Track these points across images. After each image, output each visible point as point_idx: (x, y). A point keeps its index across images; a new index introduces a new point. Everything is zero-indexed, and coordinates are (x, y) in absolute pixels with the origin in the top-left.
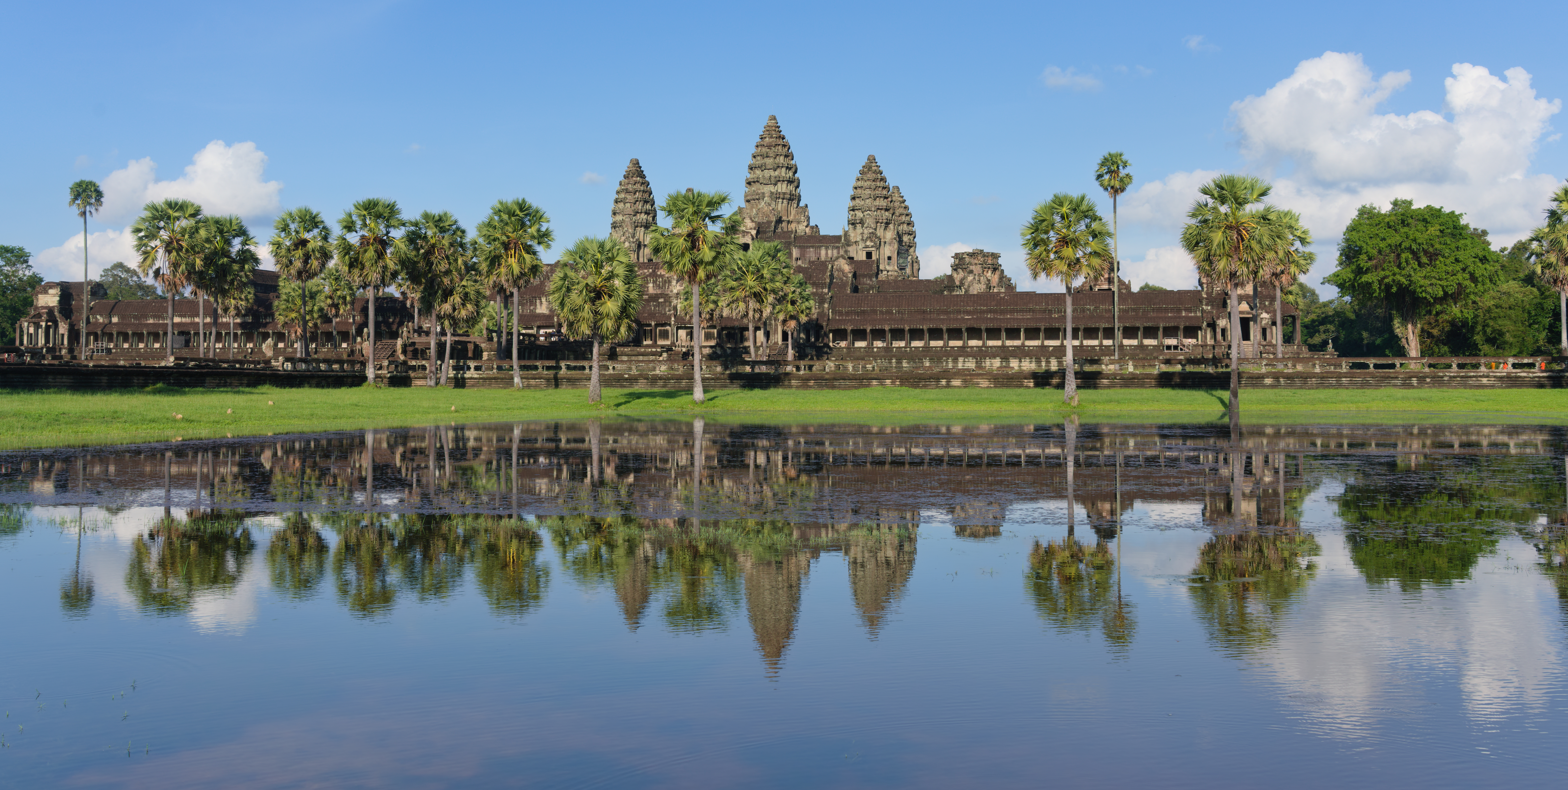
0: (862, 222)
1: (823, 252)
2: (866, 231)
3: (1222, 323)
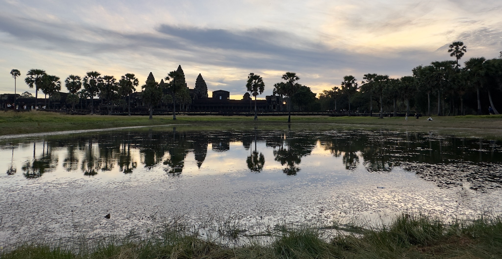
0: (198, 86)
2: (199, 88)
3: (270, 106)
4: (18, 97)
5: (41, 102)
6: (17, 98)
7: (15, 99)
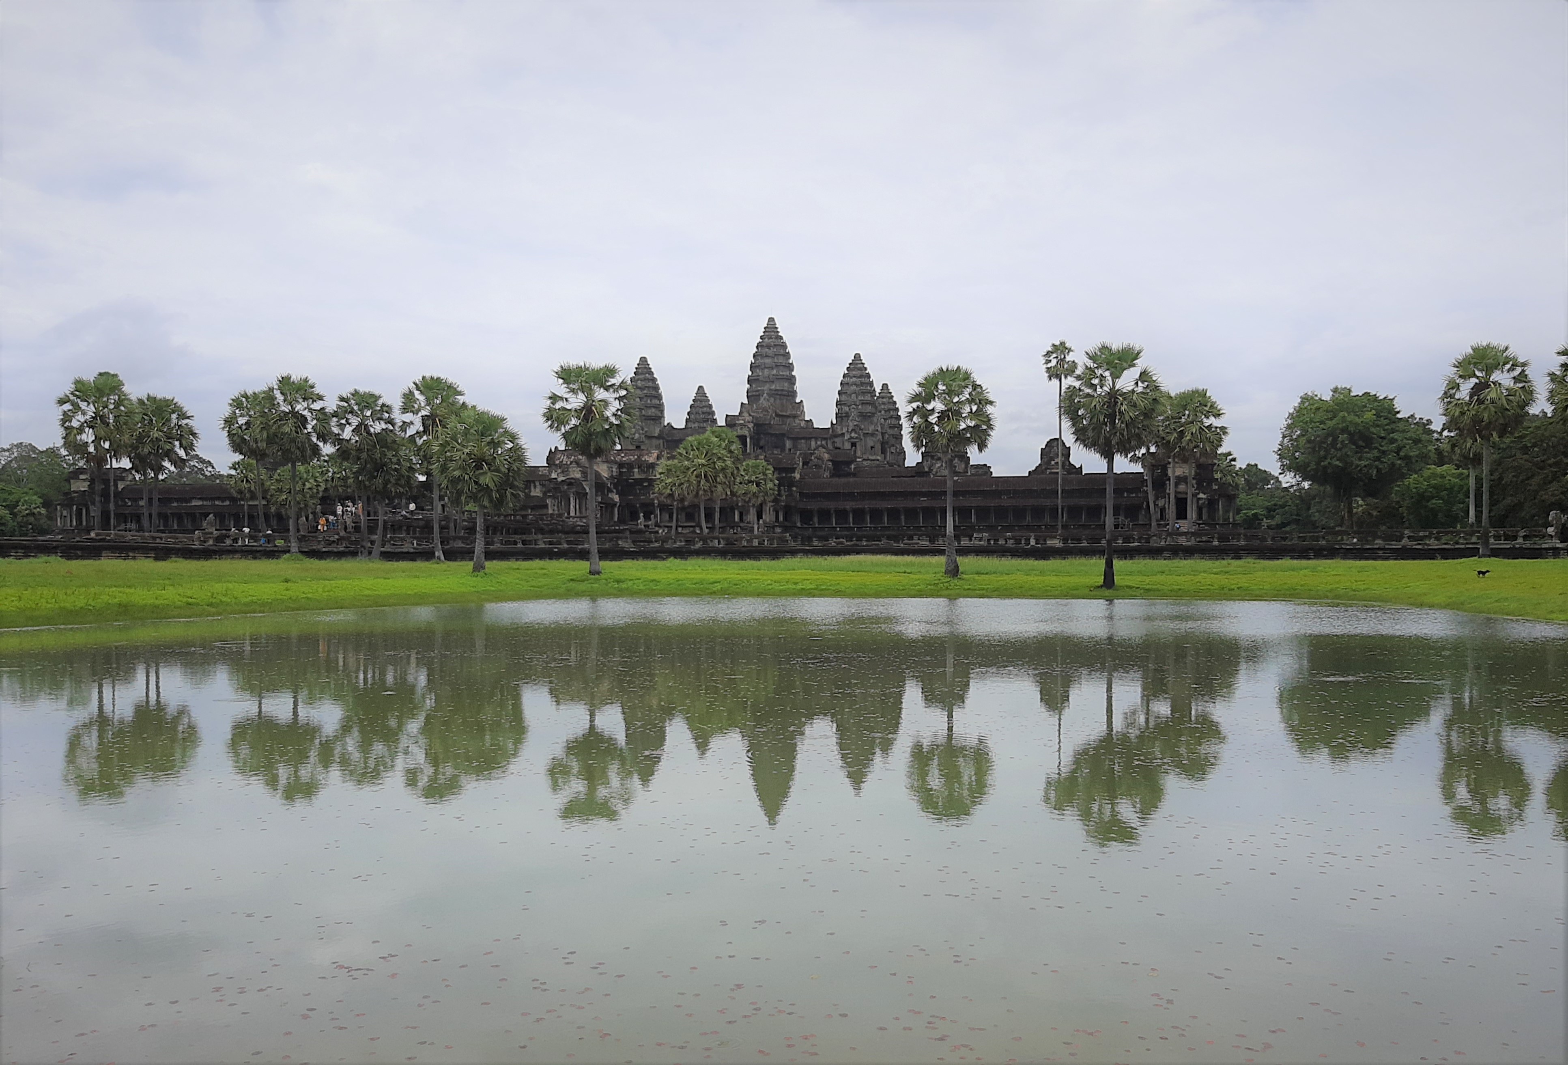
0: (847, 415)
1: (813, 443)
2: (851, 424)
3: (1161, 503)
4: (123, 479)
5: (200, 499)
6: (121, 486)
7: (112, 488)
